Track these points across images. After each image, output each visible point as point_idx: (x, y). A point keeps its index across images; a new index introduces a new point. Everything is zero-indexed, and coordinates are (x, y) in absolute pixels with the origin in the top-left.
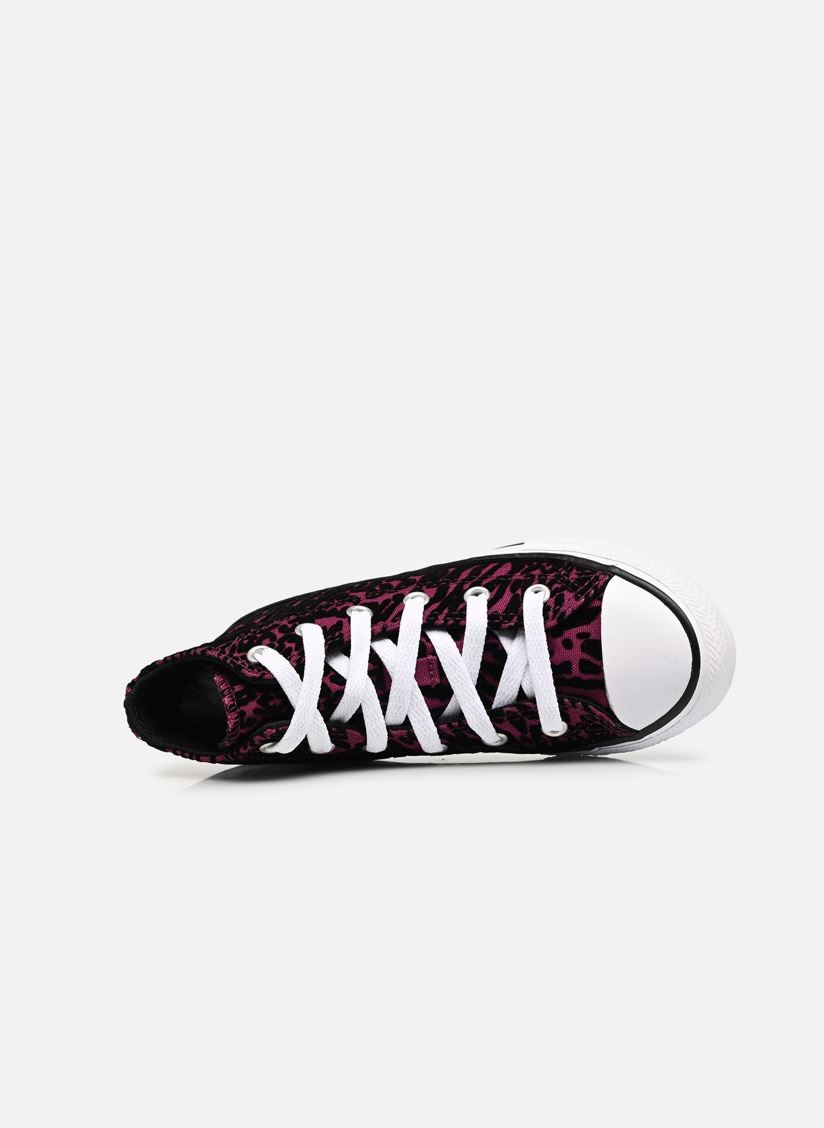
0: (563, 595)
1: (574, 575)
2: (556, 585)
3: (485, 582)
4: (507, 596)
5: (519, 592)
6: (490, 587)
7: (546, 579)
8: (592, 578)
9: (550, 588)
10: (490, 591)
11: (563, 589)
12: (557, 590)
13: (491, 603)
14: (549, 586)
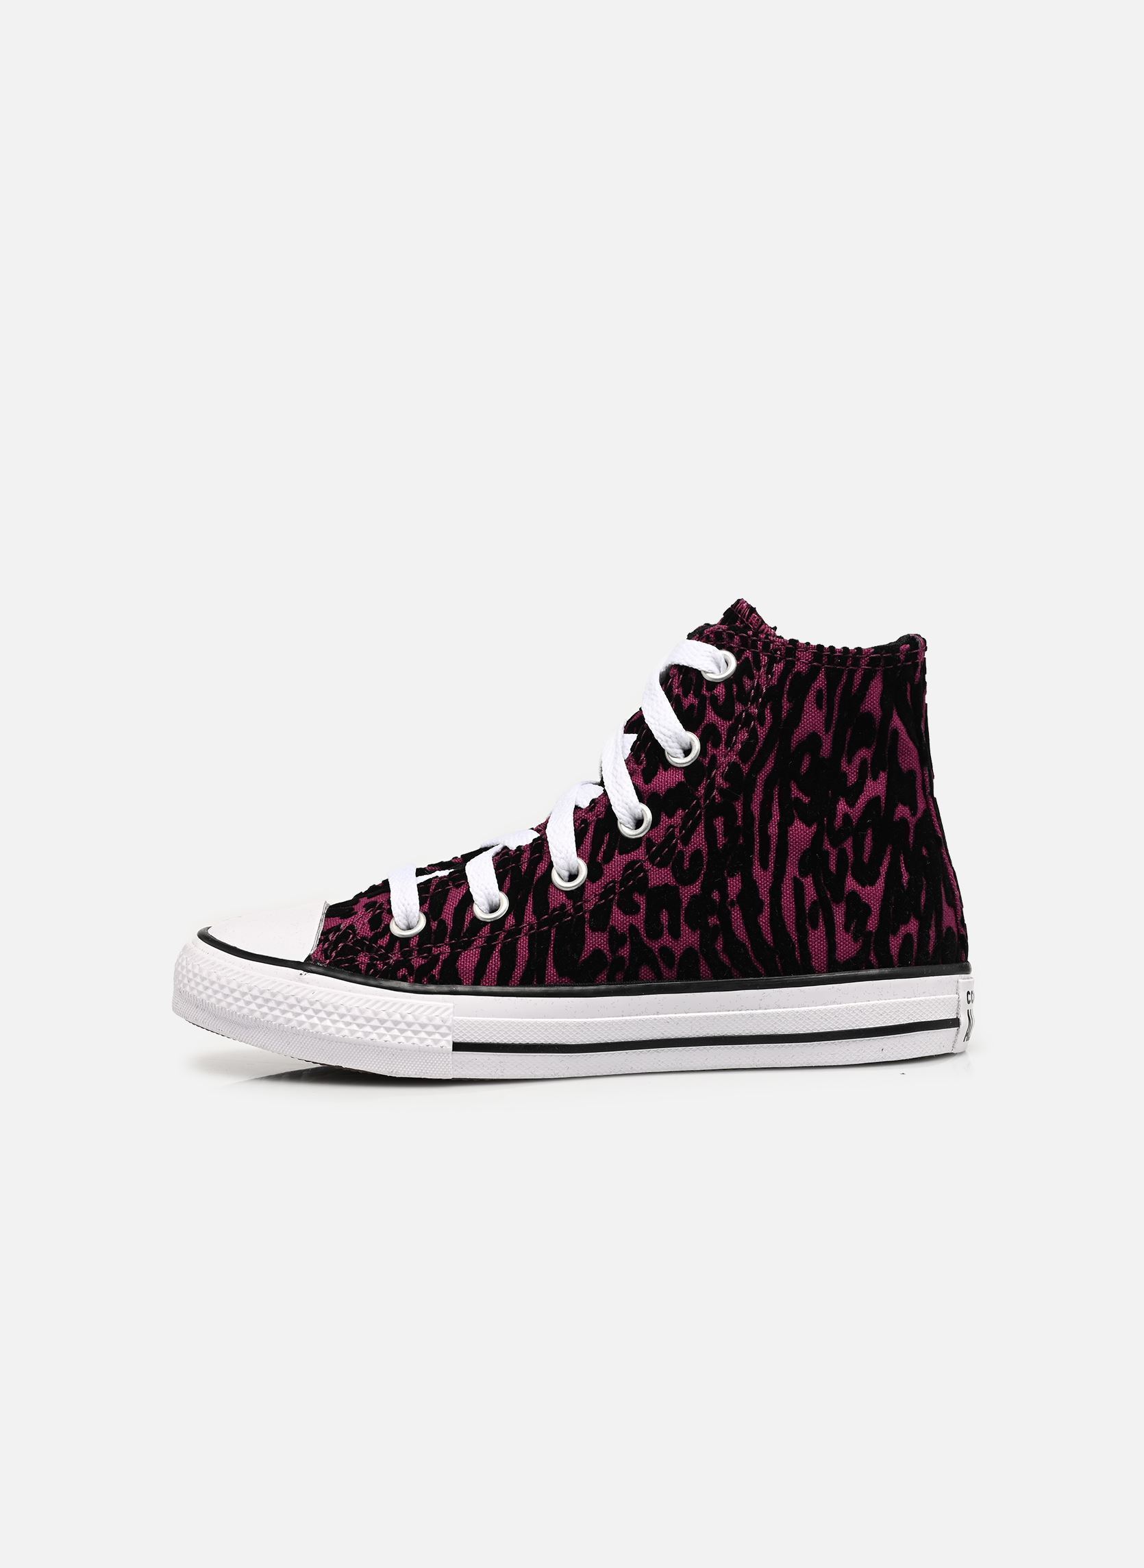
0: (372, 929)
1: (363, 959)
2: (384, 941)
3: (485, 931)
4: (448, 914)
5: (434, 925)
6: (478, 924)
7: (401, 947)
8: (334, 954)
9: (392, 935)
10: (475, 919)
11: (375, 939)
12: (382, 935)
13: (468, 900)
14: (394, 938)
